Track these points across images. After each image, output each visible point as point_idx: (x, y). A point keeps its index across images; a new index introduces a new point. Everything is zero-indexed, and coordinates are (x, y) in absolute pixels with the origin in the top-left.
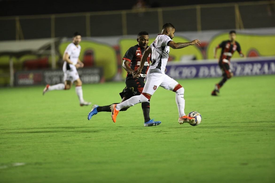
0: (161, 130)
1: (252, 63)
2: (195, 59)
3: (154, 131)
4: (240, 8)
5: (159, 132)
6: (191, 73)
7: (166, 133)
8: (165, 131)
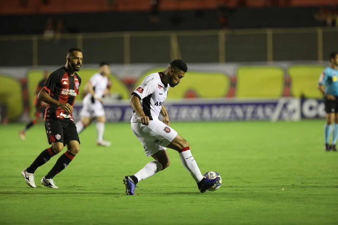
0: (75, 185)
1: (190, 106)
2: (120, 98)
3: (66, 185)
4: (179, 38)
5: (72, 187)
6: (115, 115)
7: (80, 189)
8: (79, 187)
